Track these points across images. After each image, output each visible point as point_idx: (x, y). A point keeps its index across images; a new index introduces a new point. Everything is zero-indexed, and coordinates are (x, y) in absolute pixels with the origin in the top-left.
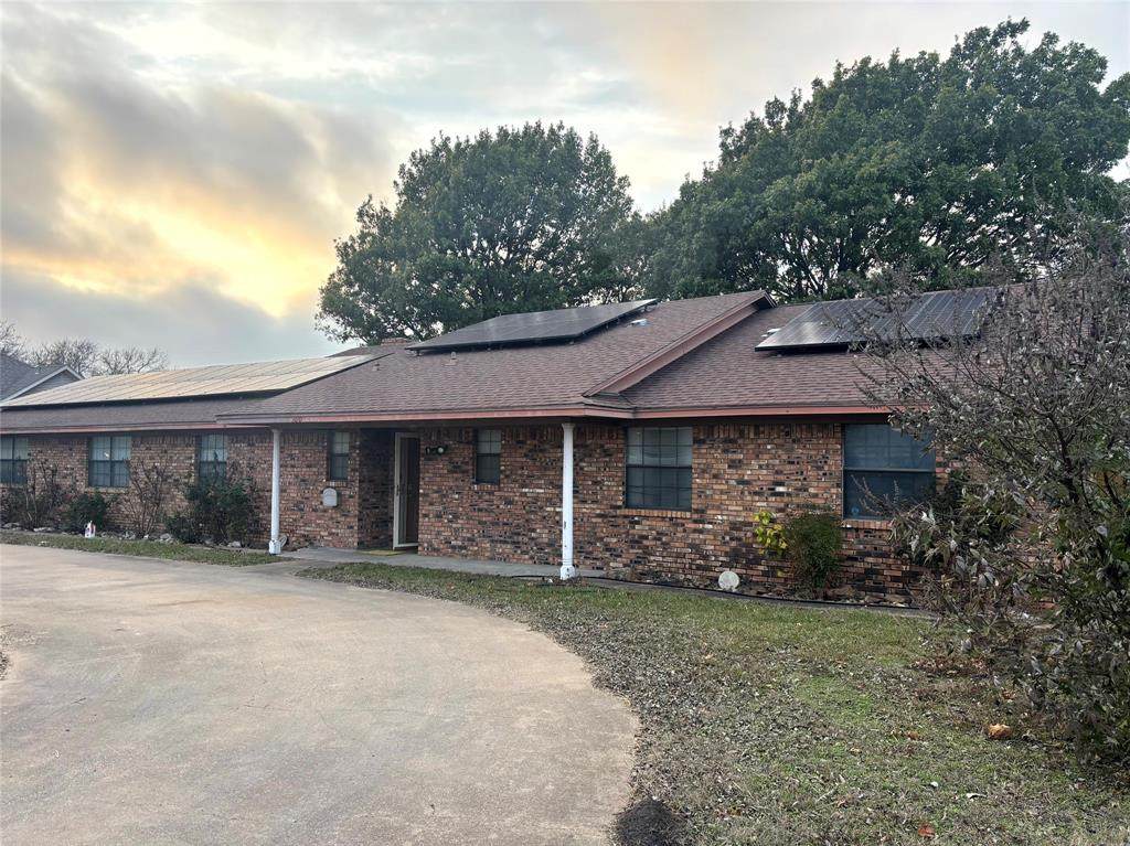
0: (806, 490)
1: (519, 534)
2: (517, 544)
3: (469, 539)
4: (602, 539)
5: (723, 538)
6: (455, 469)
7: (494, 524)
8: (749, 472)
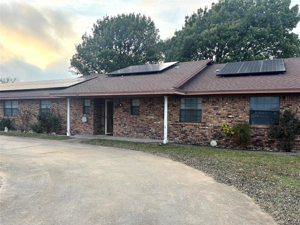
0: (238, 116)
1: (145, 130)
2: (145, 133)
3: (129, 132)
4: (172, 131)
5: (212, 131)
6: (125, 111)
7: (137, 127)
8: (220, 111)
